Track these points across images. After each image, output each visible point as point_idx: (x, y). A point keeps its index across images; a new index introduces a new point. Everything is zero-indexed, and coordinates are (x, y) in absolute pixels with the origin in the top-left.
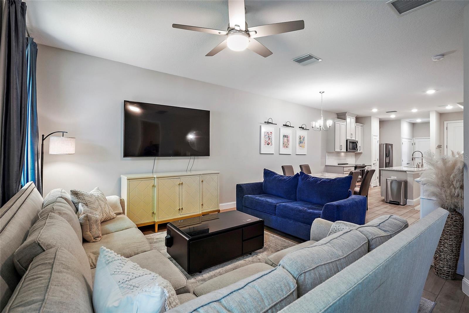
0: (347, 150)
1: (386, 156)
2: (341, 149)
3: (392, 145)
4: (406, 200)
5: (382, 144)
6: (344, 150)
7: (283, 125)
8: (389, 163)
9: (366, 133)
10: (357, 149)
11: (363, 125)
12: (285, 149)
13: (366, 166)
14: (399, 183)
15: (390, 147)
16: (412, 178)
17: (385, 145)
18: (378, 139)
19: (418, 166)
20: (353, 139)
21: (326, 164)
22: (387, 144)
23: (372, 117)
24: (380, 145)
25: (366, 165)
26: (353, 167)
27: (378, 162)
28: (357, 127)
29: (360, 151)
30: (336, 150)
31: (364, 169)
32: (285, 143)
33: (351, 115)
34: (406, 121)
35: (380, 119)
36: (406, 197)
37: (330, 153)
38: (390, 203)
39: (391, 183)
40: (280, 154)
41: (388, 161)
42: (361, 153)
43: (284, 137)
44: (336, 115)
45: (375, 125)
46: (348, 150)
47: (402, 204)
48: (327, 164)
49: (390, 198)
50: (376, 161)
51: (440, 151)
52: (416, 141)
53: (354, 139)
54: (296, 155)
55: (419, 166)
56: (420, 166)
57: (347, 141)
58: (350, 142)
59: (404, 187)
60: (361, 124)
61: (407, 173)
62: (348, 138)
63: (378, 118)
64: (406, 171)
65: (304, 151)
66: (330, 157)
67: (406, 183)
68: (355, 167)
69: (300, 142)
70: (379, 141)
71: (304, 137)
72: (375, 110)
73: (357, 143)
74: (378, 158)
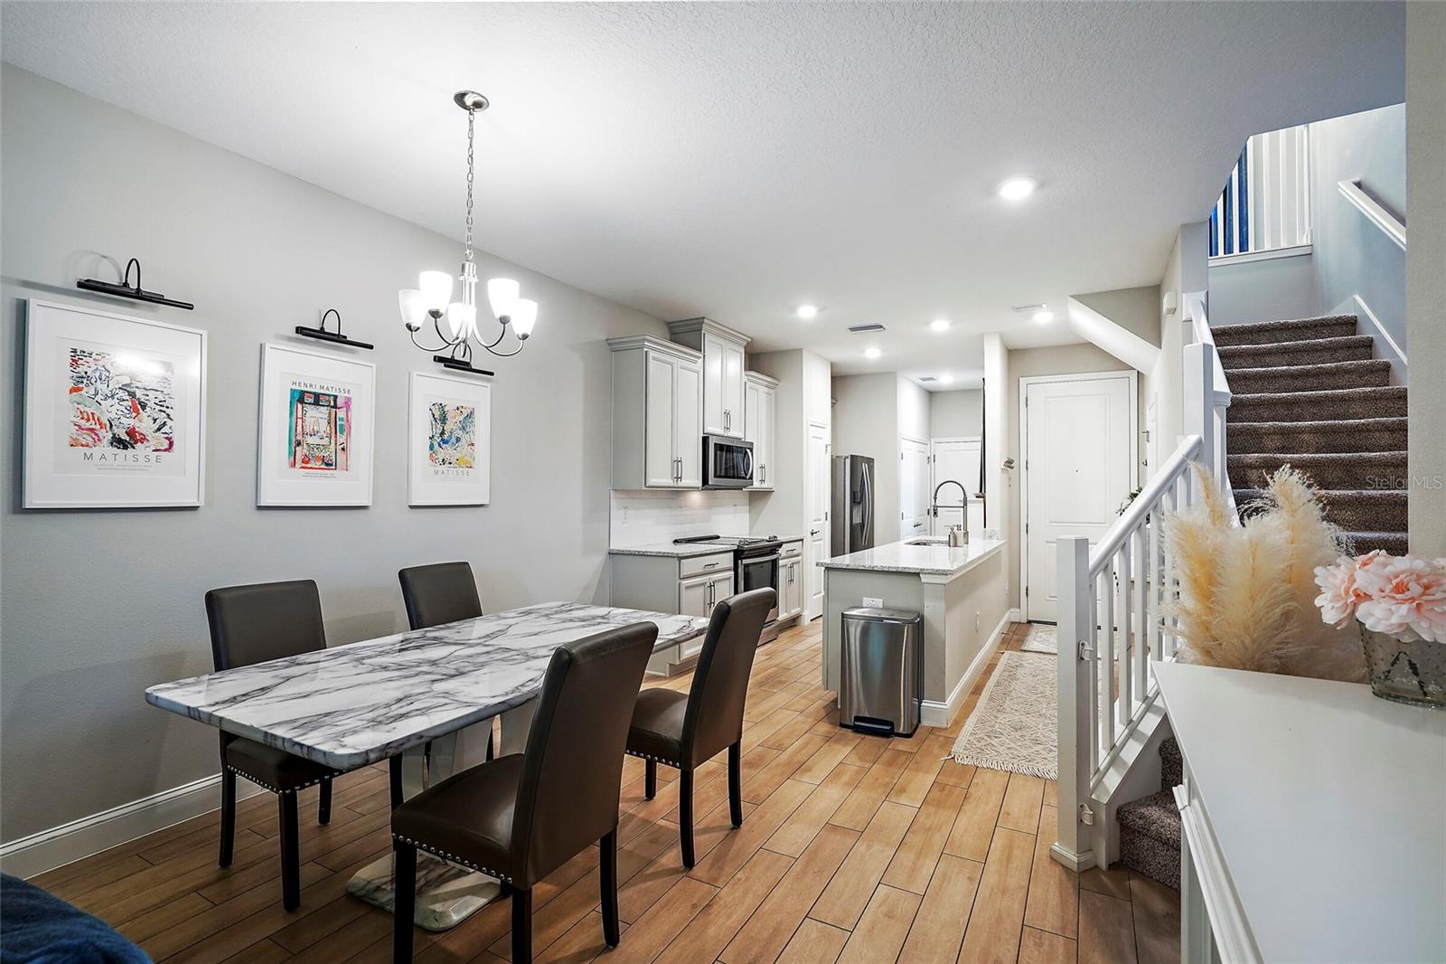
0: (705, 481)
1: (854, 502)
2: (677, 478)
3: (870, 461)
4: (920, 706)
5: (841, 457)
6: (692, 477)
7: (300, 330)
8: (862, 525)
9: (785, 415)
10: (751, 478)
11: (774, 381)
12: (306, 476)
13: (780, 545)
14: (893, 632)
15: (865, 466)
16: (942, 605)
17: (848, 461)
18: (827, 439)
19: (953, 542)
20: (732, 433)
21: (612, 548)
22: (857, 456)
23: (804, 351)
24: (834, 462)
25: (781, 538)
26: (726, 555)
27: (828, 523)
28: (751, 388)
29: (765, 485)
30: (652, 481)
31: (774, 557)
32: (310, 440)
33: (728, 335)
34: (913, 382)
35: (833, 365)
36: (919, 693)
37: (627, 493)
38: (857, 729)
39: (865, 632)
40: (260, 508)
41: (857, 520)
42: (765, 494)
43: (301, 401)
44: (666, 329)
45: (816, 383)
46: (712, 480)
47: (901, 731)
48: (615, 546)
49: (860, 706)
50: (820, 520)
51: (1010, 479)
52: (939, 450)
53: (740, 435)
54: (411, 507)
55: (955, 538)
56: (961, 540)
57: (705, 440)
58: (719, 447)
59: (910, 645)
60: (769, 376)
61: (923, 580)
62: (710, 429)
63: (826, 360)
64: (919, 574)
65: (471, 487)
66: (631, 513)
67: (919, 626)
68: (734, 551)
69: (442, 439)
70: (829, 447)
71: (466, 412)
72: (807, 312)
73: (751, 451)
74: (828, 510)
